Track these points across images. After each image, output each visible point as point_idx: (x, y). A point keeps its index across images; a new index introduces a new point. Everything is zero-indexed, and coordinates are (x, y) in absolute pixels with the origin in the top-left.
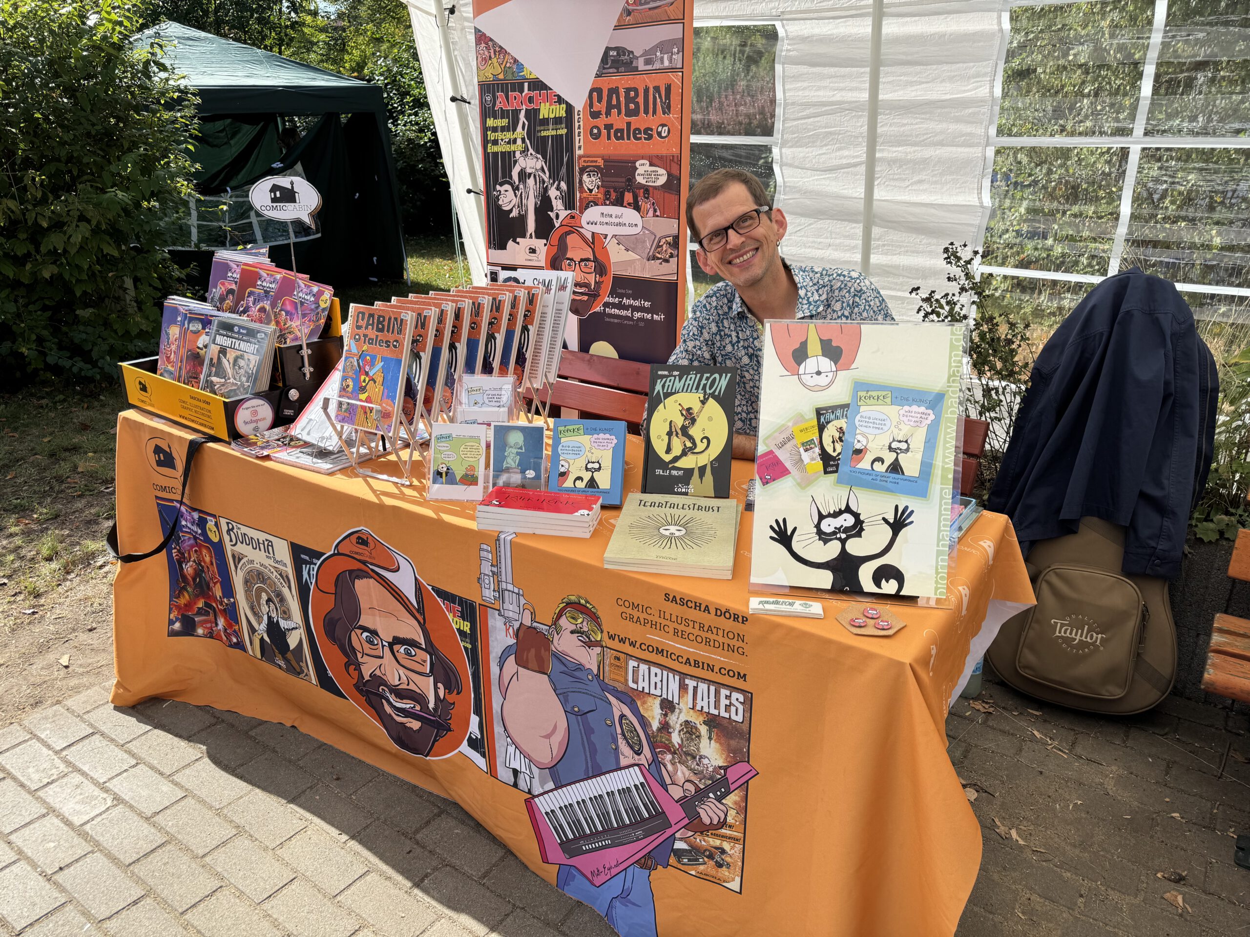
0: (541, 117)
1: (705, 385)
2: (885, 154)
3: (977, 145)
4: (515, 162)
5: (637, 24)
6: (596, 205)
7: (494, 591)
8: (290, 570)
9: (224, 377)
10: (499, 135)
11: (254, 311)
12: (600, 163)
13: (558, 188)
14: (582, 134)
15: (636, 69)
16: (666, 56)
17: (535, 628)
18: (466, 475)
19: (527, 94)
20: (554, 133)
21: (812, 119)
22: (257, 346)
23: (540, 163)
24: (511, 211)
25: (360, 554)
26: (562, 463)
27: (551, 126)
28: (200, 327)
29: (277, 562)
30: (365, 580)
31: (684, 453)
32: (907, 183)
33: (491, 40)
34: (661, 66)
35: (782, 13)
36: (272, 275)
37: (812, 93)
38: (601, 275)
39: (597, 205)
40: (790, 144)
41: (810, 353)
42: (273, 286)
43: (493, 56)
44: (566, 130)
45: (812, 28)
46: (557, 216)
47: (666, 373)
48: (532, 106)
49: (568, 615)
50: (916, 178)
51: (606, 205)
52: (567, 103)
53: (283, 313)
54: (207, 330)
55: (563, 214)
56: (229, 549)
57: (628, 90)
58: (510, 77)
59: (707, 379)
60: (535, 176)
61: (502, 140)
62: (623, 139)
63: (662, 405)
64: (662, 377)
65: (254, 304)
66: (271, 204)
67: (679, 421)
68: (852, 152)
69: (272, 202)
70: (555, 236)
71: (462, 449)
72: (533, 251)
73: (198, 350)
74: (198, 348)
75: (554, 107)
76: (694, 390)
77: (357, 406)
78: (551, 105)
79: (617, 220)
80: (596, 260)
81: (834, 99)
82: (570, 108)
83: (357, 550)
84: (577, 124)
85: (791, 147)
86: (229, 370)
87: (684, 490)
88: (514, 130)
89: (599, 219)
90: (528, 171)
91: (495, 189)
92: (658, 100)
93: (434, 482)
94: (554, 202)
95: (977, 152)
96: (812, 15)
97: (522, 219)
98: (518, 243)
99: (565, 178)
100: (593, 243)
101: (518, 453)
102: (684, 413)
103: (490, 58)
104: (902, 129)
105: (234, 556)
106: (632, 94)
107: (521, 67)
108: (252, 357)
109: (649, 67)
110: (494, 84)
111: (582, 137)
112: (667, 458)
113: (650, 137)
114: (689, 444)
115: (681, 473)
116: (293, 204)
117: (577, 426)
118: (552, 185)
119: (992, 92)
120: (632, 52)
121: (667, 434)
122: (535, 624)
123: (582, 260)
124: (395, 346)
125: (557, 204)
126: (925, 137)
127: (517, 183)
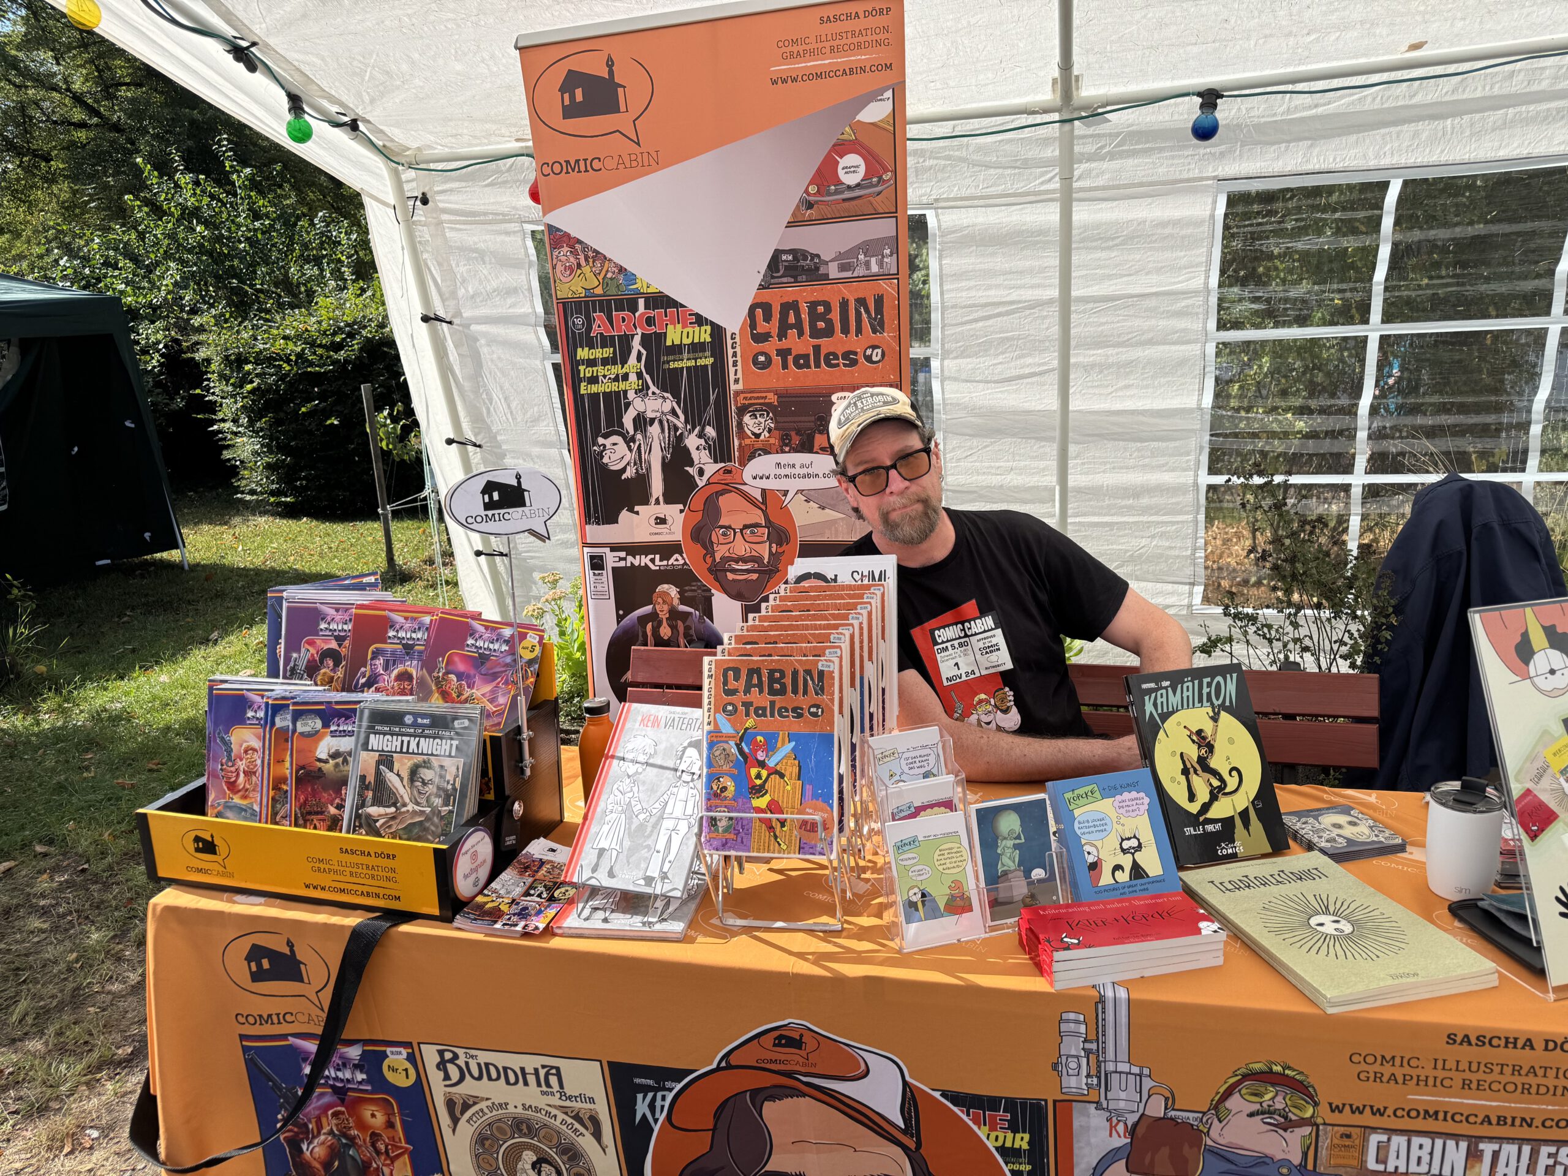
0: (669, 343)
1: (1209, 694)
2: (1081, 359)
3: (1195, 341)
4: (628, 405)
5: (823, 220)
6: (767, 452)
7: (1088, 1076)
8: (603, 1110)
9: (394, 805)
10: (600, 370)
11: (389, 679)
12: (772, 398)
13: (701, 435)
14: (739, 363)
15: (826, 277)
16: (873, 260)
17: (1171, 1119)
18: (952, 898)
19: (642, 315)
20: (692, 363)
21: (980, 324)
22: (455, 743)
23: (669, 404)
24: (624, 470)
25: (781, 1062)
26: (1087, 848)
27: (685, 355)
28: (319, 724)
29: (570, 1098)
30: (788, 1102)
31: (1214, 797)
32: (1110, 390)
33: (579, 242)
34: (867, 273)
35: (936, 200)
36: (415, 619)
37: (980, 293)
38: (780, 544)
39: (770, 453)
40: (954, 354)
41: (1536, 648)
42: (419, 635)
43: (583, 263)
44: (712, 360)
45: (976, 217)
46: (701, 472)
47: (1152, 685)
48: (652, 329)
49: (1244, 1091)
50: (1121, 384)
51: (783, 452)
52: (712, 324)
53: (453, 677)
54: (333, 728)
55: (711, 468)
56: (438, 1091)
57: (813, 305)
58: (613, 291)
59: (1209, 685)
60: (661, 422)
61: (605, 376)
62: (809, 367)
63: (1162, 731)
64: (1150, 692)
65: (386, 668)
66: (483, 513)
67: (1193, 752)
68: (1037, 360)
69: (486, 509)
70: (697, 500)
71: (936, 857)
72: (661, 521)
73: (319, 764)
74: (320, 760)
75: (690, 330)
76: (1197, 704)
77: (751, 820)
78: (683, 327)
79: (805, 471)
80: (769, 524)
81: (1008, 299)
82: (718, 331)
83: (774, 1056)
84: (730, 352)
85: (956, 358)
86: (402, 791)
87: (1230, 851)
88: (624, 362)
89: (773, 471)
90: (650, 415)
91: (595, 443)
92: (864, 315)
93: (908, 921)
94: (695, 455)
95: (1196, 349)
96: (976, 202)
97: (642, 481)
98: (637, 513)
99: (713, 421)
100: (764, 502)
101: (1016, 847)
102: (1195, 738)
103: (579, 266)
104: (1100, 329)
105: (450, 1104)
106: (821, 309)
107: (631, 278)
108: (447, 762)
109: (848, 274)
110: (587, 302)
111: (739, 368)
112: (1194, 808)
113: (854, 363)
114: (1216, 783)
115: (1218, 826)
116: (520, 509)
117: (1090, 788)
118: (690, 432)
119: (1206, 284)
120: (818, 256)
121: (1183, 773)
122: (1173, 1114)
123: (746, 527)
124: (815, 715)
125: (701, 457)
126: (1130, 336)
127: (631, 432)
